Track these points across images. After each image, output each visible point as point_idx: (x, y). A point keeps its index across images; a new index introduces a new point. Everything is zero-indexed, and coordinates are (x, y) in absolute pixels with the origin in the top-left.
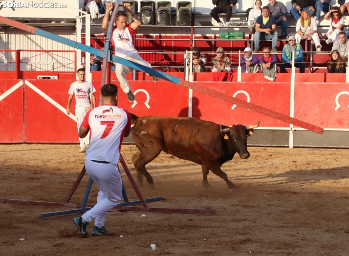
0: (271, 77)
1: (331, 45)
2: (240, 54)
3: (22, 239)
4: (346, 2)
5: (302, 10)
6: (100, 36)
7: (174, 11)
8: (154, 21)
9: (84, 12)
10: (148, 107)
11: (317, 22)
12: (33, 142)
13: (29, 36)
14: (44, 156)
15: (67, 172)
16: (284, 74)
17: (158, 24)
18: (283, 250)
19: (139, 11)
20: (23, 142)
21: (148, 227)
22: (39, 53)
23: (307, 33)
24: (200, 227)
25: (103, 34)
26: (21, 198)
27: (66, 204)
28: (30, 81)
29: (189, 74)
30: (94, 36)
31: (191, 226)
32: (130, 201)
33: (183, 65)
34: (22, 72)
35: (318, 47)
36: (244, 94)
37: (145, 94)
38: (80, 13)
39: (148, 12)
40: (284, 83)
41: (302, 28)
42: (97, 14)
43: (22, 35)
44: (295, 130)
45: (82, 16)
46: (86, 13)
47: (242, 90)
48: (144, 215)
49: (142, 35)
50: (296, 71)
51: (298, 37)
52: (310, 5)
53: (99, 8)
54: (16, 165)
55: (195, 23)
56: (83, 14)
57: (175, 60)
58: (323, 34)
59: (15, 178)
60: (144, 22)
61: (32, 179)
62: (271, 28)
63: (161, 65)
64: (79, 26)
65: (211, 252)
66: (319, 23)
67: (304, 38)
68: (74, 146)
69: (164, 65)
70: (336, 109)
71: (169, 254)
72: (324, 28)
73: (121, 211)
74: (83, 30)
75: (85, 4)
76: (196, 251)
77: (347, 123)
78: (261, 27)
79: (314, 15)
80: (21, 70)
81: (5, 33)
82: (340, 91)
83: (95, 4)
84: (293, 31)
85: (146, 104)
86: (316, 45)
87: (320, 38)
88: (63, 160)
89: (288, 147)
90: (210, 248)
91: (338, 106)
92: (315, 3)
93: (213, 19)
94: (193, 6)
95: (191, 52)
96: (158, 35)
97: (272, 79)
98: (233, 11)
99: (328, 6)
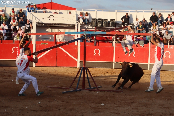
0: (142, 45)
1: (163, 35)
3: (55, 100)
4: (168, 20)
5: (153, 23)
6: (83, 30)
7: (109, 22)
8: (102, 25)
9: (78, 22)
10: (100, 55)
11: (158, 27)
12: (59, 66)
13: (59, 29)
14: (63, 71)
15: (71, 77)
16: (146, 45)
17: (104, 26)
18: (145, 106)
19: (97, 22)
20: (56, 66)
21: (99, 97)
22: (62, 35)
23: (155, 30)
24: (117, 97)
25: (84, 29)
26: (55, 86)
27: (70, 88)
29: (114, 44)
30: (81, 30)
31: (114, 97)
32: (92, 87)
33: (112, 41)
34: (56, 42)
35: (159, 35)
37: (99, 51)
38: (77, 22)
39: (100, 22)
40: (147, 48)
41: (153, 29)
42: (82, 23)
43: (56, 29)
44: (150, 64)
45: (77, 23)
46: (79, 22)
48: (97, 93)
49: (98, 30)
50: (151, 44)
51: (151, 32)
52: (155, 21)
53: (83, 21)
54: (53, 74)
55: (116, 26)
56: (78, 23)
57: (109, 39)
58: (160, 31)
59: (53, 79)
60: (99, 26)
61: (59, 79)
62: (142, 29)
63: (104, 40)
64: (76, 27)
65: (121, 106)
66: (159, 27)
67: (154, 32)
68: (73, 68)
69: (105, 40)
70: (164, 57)
71: (106, 106)
72: (160, 29)
73: (89, 91)
74: (78, 28)
75: (79, 19)
76: (115, 105)
77: (168, 62)
78: (139, 28)
79: (157, 24)
80: (56, 41)
81: (51, 29)
82: (166, 51)
83: (82, 19)
84: (150, 30)
86: (158, 35)
87: (159, 33)
88: (70, 73)
89: (148, 70)
90: (120, 104)
91: (165, 56)
92: (157, 21)
93: (122, 25)
94: (116, 21)
95: (115, 36)
96: (103, 30)
97: (143, 46)
98: (129, 23)
99: (162, 22)
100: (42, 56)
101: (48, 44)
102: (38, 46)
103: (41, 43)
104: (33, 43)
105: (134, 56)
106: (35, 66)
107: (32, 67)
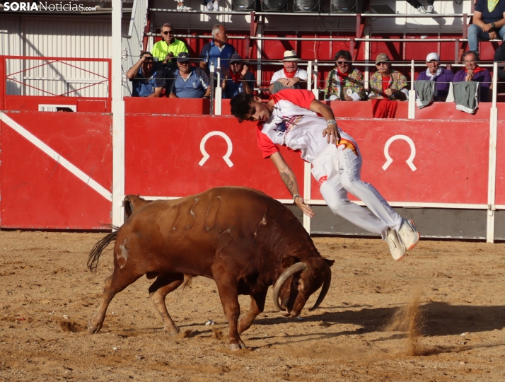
2: (413, 67)
10: (230, 164)
12: (13, 227)
28: (9, 115)
36: (405, 142)
37: (224, 141)
44: (497, 210)
47: (401, 133)
85: (226, 158)
97: (470, 111)
105: (413, 168)
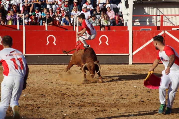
80: (163, 25)
100: (143, 49)
101: (152, 29)
102: (137, 33)
103: (141, 29)
104: (128, 30)
106: (132, 64)
107: (128, 64)
